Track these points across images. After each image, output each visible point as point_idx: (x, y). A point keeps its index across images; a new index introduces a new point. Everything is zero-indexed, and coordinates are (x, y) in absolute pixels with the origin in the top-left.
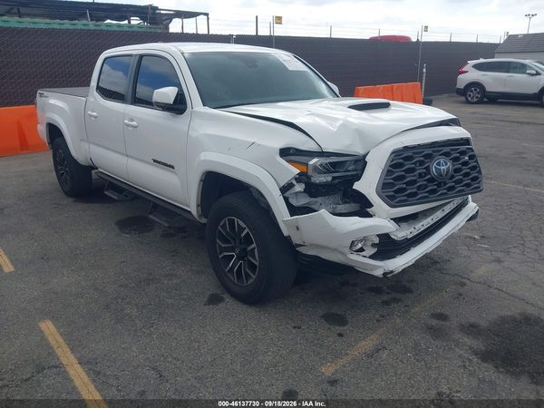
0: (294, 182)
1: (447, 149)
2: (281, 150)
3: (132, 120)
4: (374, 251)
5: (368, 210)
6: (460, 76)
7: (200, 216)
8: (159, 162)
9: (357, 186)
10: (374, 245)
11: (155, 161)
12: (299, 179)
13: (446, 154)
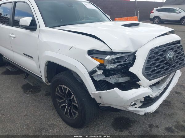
0: (97, 69)
1: (172, 46)
2: (88, 51)
3: (13, 34)
4: (141, 104)
5: (137, 82)
6: (151, 14)
7: (47, 82)
8: (26, 55)
9: (131, 70)
10: (141, 102)
11: (24, 54)
12: (99, 67)
13: (172, 49)
